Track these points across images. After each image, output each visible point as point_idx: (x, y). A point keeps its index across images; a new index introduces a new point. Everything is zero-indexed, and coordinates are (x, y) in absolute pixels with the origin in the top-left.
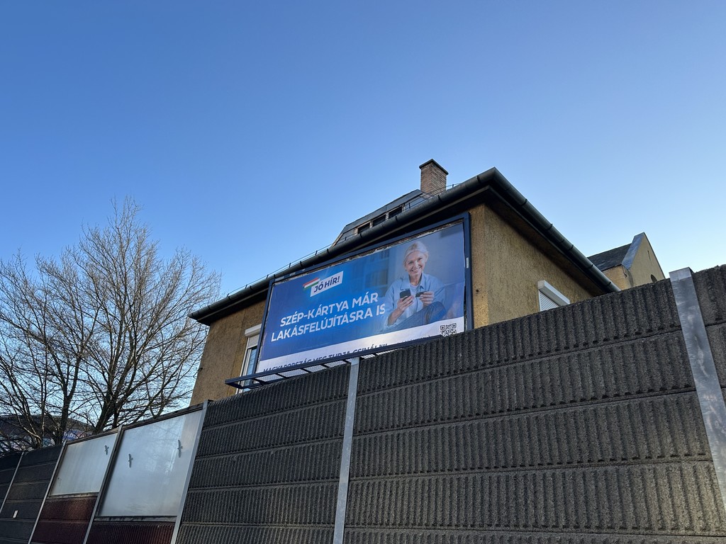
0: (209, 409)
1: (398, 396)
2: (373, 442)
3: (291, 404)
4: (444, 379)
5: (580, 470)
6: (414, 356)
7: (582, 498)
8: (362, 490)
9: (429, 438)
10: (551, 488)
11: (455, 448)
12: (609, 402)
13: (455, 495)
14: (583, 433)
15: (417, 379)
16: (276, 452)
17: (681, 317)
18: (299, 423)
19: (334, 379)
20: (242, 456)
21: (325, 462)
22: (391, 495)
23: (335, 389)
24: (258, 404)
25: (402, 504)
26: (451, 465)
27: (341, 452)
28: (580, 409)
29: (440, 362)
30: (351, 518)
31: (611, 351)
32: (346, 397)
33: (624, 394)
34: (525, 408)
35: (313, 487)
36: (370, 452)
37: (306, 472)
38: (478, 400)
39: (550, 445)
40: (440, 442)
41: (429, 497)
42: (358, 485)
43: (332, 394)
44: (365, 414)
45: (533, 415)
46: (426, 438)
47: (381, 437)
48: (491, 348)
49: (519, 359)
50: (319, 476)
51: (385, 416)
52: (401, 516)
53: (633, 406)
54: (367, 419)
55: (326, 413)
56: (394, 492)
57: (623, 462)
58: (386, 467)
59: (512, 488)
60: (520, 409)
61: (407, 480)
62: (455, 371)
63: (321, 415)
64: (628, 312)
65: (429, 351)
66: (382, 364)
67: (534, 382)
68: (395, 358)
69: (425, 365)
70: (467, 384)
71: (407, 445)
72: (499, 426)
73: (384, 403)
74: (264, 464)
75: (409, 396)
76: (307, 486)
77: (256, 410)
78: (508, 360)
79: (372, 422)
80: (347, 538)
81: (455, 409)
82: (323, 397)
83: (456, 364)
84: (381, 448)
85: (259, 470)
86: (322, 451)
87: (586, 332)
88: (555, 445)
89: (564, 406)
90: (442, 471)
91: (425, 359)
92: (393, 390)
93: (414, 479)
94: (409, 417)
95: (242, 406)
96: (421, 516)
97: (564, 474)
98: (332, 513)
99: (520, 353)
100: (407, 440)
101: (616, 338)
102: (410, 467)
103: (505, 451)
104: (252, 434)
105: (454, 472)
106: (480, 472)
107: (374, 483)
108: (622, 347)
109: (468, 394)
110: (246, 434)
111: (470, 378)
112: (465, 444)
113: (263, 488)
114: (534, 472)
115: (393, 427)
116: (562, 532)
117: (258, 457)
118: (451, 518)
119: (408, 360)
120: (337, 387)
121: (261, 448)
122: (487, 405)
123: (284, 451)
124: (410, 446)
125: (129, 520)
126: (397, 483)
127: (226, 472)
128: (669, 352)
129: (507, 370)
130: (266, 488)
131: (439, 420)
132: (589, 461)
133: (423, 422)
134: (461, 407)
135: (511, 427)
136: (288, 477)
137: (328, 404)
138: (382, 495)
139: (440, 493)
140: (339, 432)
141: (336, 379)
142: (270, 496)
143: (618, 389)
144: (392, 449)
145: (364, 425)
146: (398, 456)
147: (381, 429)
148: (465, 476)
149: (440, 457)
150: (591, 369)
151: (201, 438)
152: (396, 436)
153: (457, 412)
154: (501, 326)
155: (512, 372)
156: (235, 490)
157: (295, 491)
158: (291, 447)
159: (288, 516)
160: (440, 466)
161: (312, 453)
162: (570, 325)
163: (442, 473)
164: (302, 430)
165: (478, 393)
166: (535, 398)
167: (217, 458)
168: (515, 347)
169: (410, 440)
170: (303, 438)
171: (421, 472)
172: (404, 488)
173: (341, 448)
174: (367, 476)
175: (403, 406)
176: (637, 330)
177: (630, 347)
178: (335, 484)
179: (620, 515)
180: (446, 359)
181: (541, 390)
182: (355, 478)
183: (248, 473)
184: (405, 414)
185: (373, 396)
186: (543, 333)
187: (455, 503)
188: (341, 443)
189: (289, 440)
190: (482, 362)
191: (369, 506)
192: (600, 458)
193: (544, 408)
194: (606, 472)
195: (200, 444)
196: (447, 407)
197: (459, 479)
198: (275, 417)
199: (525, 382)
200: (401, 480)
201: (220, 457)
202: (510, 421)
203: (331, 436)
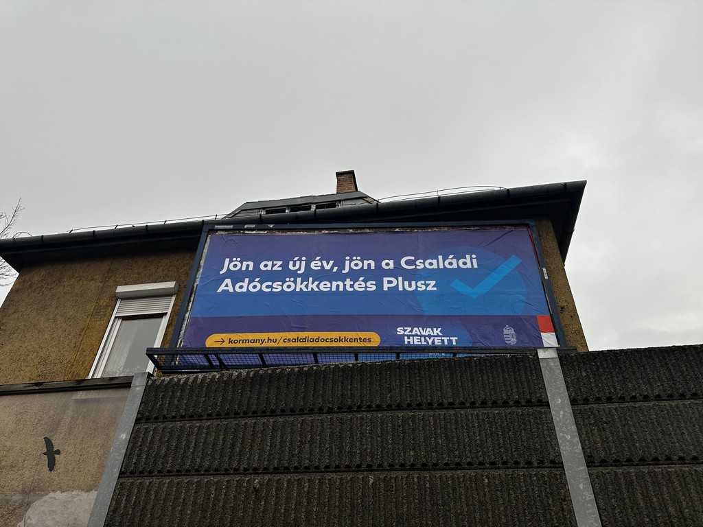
117: (330, 484)
167: (196, 480)
188: (561, 476)
203: (529, 463)
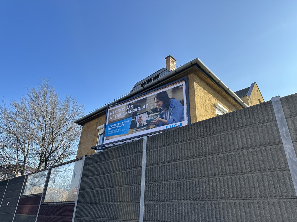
0: (85, 158)
1: (163, 150)
2: (154, 169)
3: (120, 155)
4: (182, 143)
5: (238, 176)
6: (169, 135)
7: (239, 187)
8: (151, 188)
9: (177, 166)
10: (227, 183)
11: (187, 170)
12: (248, 149)
13: (188, 188)
14: (238, 162)
15: (171, 144)
16: (115, 174)
17: (276, 116)
18: (124, 162)
19: (137, 145)
20: (101, 177)
21: (135, 177)
22: (162, 189)
23: (137, 149)
24: (106, 156)
25: (167, 192)
26: (186, 176)
27: (141, 173)
28: (237, 153)
29: (180, 137)
30: (147, 198)
31: (249, 130)
32: (142, 152)
33: (254, 146)
34: (215, 153)
35: (131, 187)
36: (153, 173)
37: (127, 181)
38: (196, 151)
39: (225, 167)
40: (181, 168)
41: (178, 189)
42: (149, 186)
43: (136, 151)
44: (150, 158)
45: (218, 156)
46: (176, 166)
47: (157, 167)
48: (200, 131)
49: (212, 134)
50: (133, 183)
51: (159, 159)
52: (167, 197)
53: (258, 151)
54: (151, 160)
55: (134, 158)
56: (164, 188)
57: (254, 172)
58: (160, 178)
59: (211, 184)
60: (213, 154)
61: (169, 183)
62: (186, 140)
63: (132, 159)
64: (255, 114)
65: (175, 133)
66: (156, 138)
67: (218, 143)
68: (161, 136)
69: (174, 138)
70: (191, 145)
71: (168, 169)
72: (205, 161)
73: (158, 153)
74: (110, 179)
75: (168, 150)
76: (128, 187)
77: (106, 159)
78: (207, 135)
79: (153, 161)
80: (146, 206)
81: (187, 155)
82: (133, 152)
83: (186, 137)
84: (157, 171)
85: (108, 181)
86: (133, 173)
87: (238, 123)
88: (227, 167)
89: (230, 152)
90: (182, 179)
91: (174, 136)
92: (161, 148)
93: (172, 182)
94: (168, 158)
95: (100, 157)
96: (175, 196)
97: (231, 178)
98: (139, 197)
99: (212, 132)
100: (168, 167)
101: (250, 124)
102: (170, 178)
103: (207, 170)
104: (104, 168)
105: (187, 179)
106: (198, 179)
107: (155, 184)
108: (253, 128)
109: (192, 149)
110: (102, 168)
111: (192, 142)
112: (191, 168)
113: (110, 188)
114: (219, 178)
115: (162, 162)
116: (231, 200)
117: (107, 176)
118: (187, 197)
119: (167, 136)
120: (138, 148)
121: (108, 173)
122: (199, 153)
123: (118, 174)
124: (169, 170)
125: (56, 203)
126: (165, 184)
127: (95, 183)
128: (272, 129)
129: (207, 138)
130: (111, 188)
131: (180, 159)
132: (241, 172)
133: (174, 160)
134: (189, 154)
135: (210, 160)
136: (120, 184)
137: (135, 155)
138: (159, 189)
139: (182, 187)
140: (140, 165)
141: (138, 145)
142: (113, 192)
143: (252, 144)
144: (162, 171)
145: (150, 162)
146: (164, 173)
147: (157, 163)
148: (192, 180)
149: (181, 173)
150: (241, 137)
151: (83, 170)
152: (163, 166)
153: (188, 156)
154: (204, 122)
155: (209, 139)
156: (99, 190)
157: (123, 189)
158: (121, 172)
159: (121, 199)
160: (182, 177)
161: (130, 174)
162: (232, 120)
163: (183, 179)
164: (125, 165)
165: (196, 148)
166: (219, 149)
167: (90, 178)
168: (210, 130)
169: (169, 167)
170: (125, 168)
171: (174, 179)
172: (167, 186)
173: (141, 171)
174: (152, 182)
175: (166, 155)
176: (259, 121)
177: (256, 128)
178: (139, 186)
179: (254, 192)
180: (182, 135)
181: (221, 146)
182: (147, 183)
183: (104, 183)
184: (167, 157)
185: (153, 151)
186: (221, 124)
187: (188, 191)
188: (141, 170)
189: (120, 169)
190: (197, 136)
191: (154, 194)
192: (245, 171)
193: (223, 153)
194: (248, 176)
195: (83, 172)
196: (183, 154)
197: (189, 182)
198: (113, 161)
199: (215, 143)
200: (166, 183)
201: (92, 177)
202: (209, 159)
203: (137, 167)
